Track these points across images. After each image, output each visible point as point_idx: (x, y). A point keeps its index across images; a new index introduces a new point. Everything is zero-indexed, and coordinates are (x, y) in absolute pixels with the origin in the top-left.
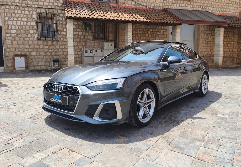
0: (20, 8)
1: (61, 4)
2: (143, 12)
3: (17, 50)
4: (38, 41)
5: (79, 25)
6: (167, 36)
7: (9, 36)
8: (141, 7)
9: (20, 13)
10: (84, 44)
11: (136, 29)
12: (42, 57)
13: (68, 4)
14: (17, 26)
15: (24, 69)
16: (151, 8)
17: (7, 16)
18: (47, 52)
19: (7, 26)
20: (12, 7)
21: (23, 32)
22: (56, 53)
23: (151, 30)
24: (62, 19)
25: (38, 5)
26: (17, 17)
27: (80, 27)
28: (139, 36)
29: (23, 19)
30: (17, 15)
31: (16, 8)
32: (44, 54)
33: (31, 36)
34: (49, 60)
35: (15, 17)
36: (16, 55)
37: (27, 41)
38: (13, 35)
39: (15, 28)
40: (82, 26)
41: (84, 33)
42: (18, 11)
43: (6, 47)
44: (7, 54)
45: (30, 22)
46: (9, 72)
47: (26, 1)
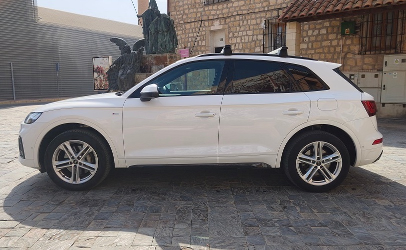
0: (246, 16)
9: (246, 24)
14: (241, 44)
17: (231, 31)
21: (247, 51)
25: (269, 5)
26: (241, 31)
29: (249, 33)
31: (241, 17)
39: (239, 46)
40: (338, 28)
41: (341, 42)
42: (243, 23)
45: (257, 36)
47: (254, 5)
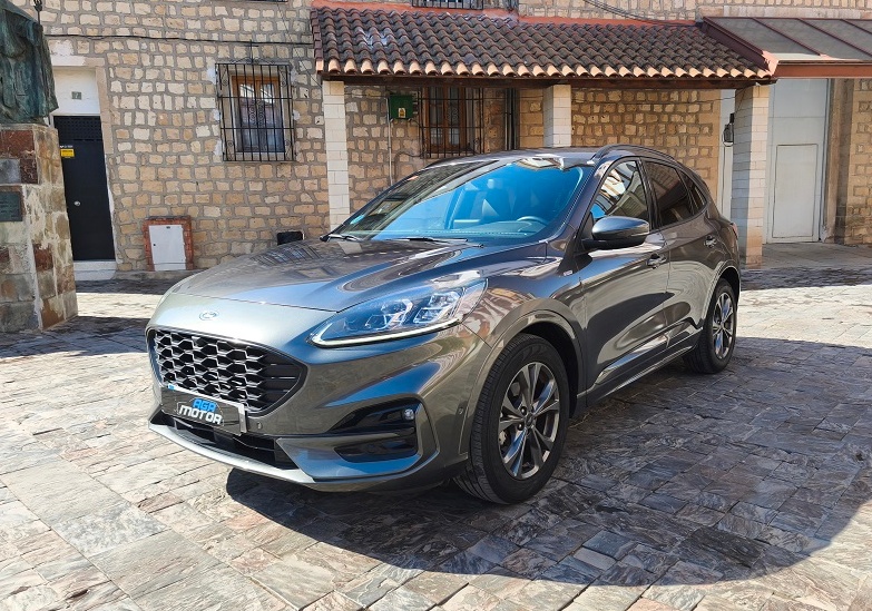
0: (161, 46)
1: (302, 25)
2: (615, 39)
3: (156, 200)
4: (226, 167)
5: (370, 101)
6: (711, 129)
7: (129, 152)
8: (608, 16)
9: (162, 64)
10: (389, 170)
11: (586, 109)
12: (242, 223)
13: (330, 21)
14: (151, 114)
15: (183, 267)
16: (647, 20)
17: (116, 78)
18: (258, 205)
19: (117, 114)
20: (133, 45)
21: (172, 133)
22: (291, 206)
23: (646, 108)
24: (309, 81)
25: (222, 30)
26: (150, 81)
27: (375, 108)
28: (599, 133)
29: (173, 88)
30: (151, 75)
31: (144, 46)
32: (247, 211)
33: (203, 148)
34: (265, 235)
35: (144, 79)
36: (154, 220)
37: (189, 166)
38: (141, 148)
39: (146, 121)
40: (380, 103)
41: (388, 132)
42: (152, 59)
43: (119, 193)
44: (123, 215)
45: (198, 97)
46: (134, 278)
47: (179, 21)
